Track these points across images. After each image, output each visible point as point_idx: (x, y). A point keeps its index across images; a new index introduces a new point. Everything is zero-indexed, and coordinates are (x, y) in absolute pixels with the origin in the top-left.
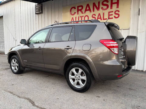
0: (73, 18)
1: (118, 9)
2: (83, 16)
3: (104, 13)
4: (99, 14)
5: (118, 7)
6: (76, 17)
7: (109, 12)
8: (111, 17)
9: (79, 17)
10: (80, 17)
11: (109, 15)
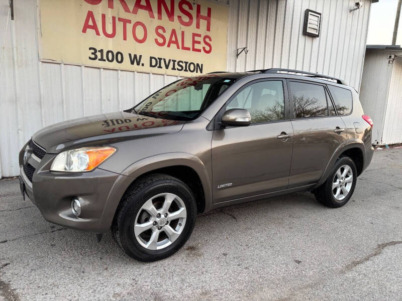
0: (90, 15)
1: (208, 33)
2: (130, 22)
3: (183, 33)
4: (174, 32)
5: (208, 29)
6: (104, 16)
7: (194, 35)
8: (197, 46)
9: (114, 18)
10: (120, 19)
11: (194, 42)
